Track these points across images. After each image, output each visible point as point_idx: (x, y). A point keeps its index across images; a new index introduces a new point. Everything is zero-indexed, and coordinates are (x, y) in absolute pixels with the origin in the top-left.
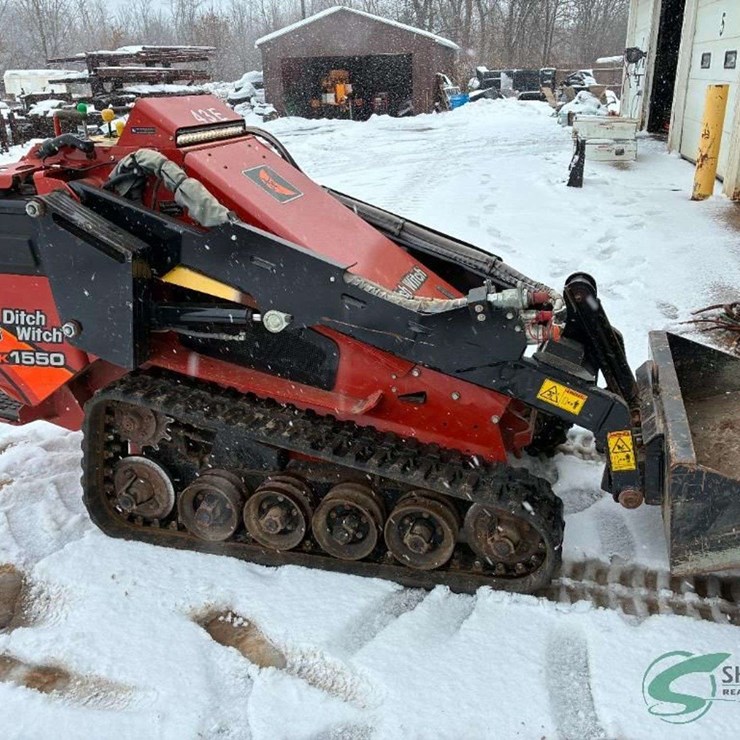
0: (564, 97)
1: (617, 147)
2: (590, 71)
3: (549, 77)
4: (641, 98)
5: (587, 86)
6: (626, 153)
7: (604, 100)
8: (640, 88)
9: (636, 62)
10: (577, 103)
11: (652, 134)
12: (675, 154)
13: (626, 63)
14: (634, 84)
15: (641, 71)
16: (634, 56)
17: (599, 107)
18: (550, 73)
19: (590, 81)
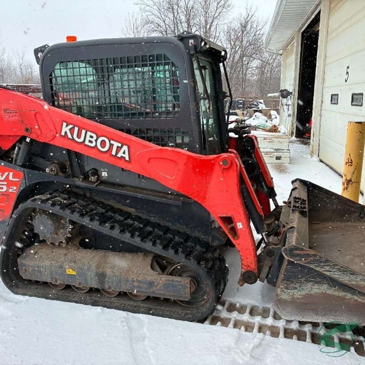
0: (248, 115)
1: (276, 154)
2: (262, 101)
3: (241, 104)
4: (291, 118)
5: (260, 109)
6: (283, 159)
7: (270, 117)
8: (289, 112)
9: (286, 97)
10: (254, 119)
11: (299, 139)
12: (315, 158)
13: (281, 98)
14: (286, 110)
15: (290, 102)
16: (285, 94)
17: (267, 121)
18: (241, 101)
19: (262, 106)
